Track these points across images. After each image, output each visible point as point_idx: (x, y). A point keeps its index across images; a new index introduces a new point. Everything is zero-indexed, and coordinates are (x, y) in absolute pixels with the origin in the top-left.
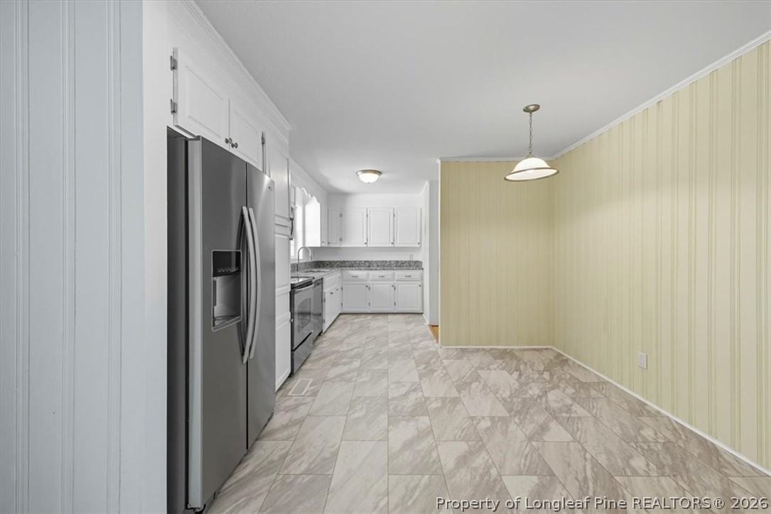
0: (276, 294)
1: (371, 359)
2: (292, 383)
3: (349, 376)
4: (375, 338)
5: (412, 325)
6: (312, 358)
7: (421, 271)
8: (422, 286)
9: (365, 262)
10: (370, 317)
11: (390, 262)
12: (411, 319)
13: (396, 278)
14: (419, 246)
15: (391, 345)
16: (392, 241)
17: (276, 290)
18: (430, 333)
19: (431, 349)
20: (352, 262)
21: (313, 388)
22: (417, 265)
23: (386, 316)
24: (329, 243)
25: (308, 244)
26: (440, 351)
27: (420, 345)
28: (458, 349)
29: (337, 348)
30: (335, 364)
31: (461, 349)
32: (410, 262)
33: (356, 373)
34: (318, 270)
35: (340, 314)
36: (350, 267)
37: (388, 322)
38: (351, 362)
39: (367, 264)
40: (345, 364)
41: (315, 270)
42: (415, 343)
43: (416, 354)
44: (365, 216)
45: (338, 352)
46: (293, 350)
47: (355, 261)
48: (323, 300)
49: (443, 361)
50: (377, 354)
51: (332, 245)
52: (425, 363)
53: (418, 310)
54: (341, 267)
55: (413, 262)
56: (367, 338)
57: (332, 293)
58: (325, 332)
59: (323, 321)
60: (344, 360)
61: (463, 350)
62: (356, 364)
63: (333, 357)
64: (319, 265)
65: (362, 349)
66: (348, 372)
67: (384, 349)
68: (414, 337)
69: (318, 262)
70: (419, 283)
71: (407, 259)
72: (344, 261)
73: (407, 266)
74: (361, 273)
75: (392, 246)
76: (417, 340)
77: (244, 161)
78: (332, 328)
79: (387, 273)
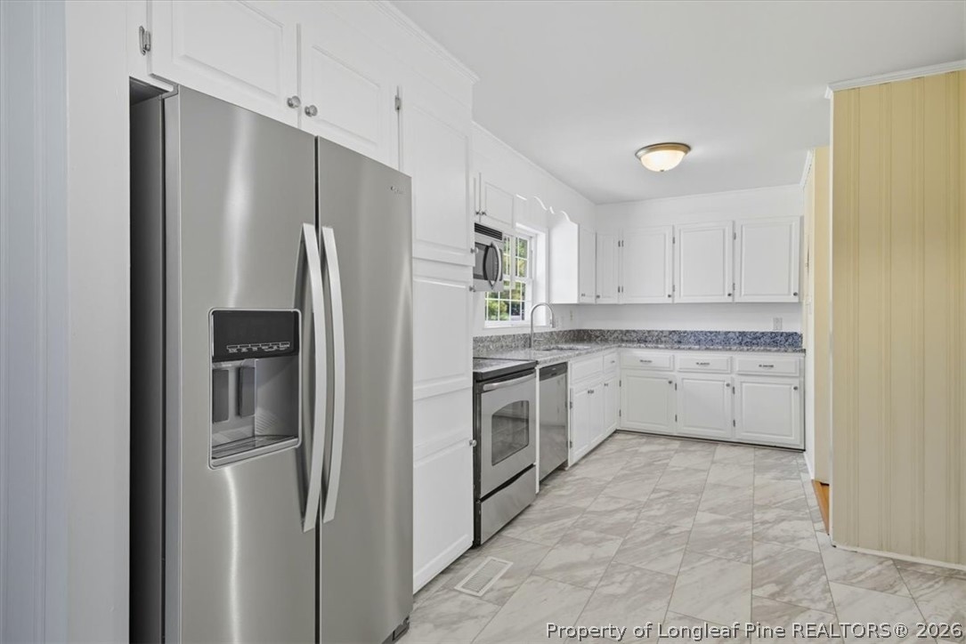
0: (416, 396)
1: (644, 543)
2: (472, 563)
3: (587, 573)
4: (672, 492)
5: (769, 475)
6: (531, 515)
7: (799, 356)
8: (800, 389)
9: (671, 332)
10: (676, 444)
11: (727, 333)
12: (770, 461)
13: (737, 368)
14: (796, 300)
15: (704, 517)
16: (728, 289)
17: (415, 388)
18: (813, 501)
19: (804, 545)
20: (643, 332)
21: (506, 583)
22: (790, 342)
23: (713, 447)
24: (598, 297)
25: (557, 300)
26: (830, 558)
27: (776, 530)
28: (888, 559)
29: (583, 504)
30: (566, 539)
31: (896, 562)
32: (776, 334)
33: (600, 570)
34: (571, 346)
35: (616, 432)
36: (639, 341)
37: (713, 462)
38: (601, 540)
39: (676, 338)
40: (587, 542)
41: (565, 346)
42: (763, 523)
43: (759, 552)
44: (669, 241)
45: (584, 511)
46: (478, 500)
47: (649, 332)
48: (567, 405)
49: (833, 586)
50: (662, 534)
51: (602, 301)
52: (777, 583)
53: (793, 440)
54: (623, 341)
55: (782, 334)
56: (654, 491)
57: (591, 392)
58: (575, 464)
59: (567, 445)
60: (586, 534)
61: (901, 566)
62: (611, 548)
63: (568, 522)
64: (581, 336)
65: (634, 515)
66: (585, 564)
67: (686, 524)
68: (766, 507)
69: (579, 331)
70: (796, 383)
71: (769, 327)
72: (628, 331)
73: (765, 344)
74: (658, 356)
75: (730, 300)
76: (771, 515)
77: (310, 135)
78: (593, 457)
79: (717, 358)
